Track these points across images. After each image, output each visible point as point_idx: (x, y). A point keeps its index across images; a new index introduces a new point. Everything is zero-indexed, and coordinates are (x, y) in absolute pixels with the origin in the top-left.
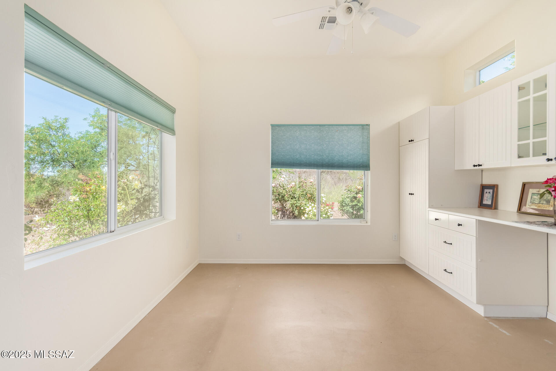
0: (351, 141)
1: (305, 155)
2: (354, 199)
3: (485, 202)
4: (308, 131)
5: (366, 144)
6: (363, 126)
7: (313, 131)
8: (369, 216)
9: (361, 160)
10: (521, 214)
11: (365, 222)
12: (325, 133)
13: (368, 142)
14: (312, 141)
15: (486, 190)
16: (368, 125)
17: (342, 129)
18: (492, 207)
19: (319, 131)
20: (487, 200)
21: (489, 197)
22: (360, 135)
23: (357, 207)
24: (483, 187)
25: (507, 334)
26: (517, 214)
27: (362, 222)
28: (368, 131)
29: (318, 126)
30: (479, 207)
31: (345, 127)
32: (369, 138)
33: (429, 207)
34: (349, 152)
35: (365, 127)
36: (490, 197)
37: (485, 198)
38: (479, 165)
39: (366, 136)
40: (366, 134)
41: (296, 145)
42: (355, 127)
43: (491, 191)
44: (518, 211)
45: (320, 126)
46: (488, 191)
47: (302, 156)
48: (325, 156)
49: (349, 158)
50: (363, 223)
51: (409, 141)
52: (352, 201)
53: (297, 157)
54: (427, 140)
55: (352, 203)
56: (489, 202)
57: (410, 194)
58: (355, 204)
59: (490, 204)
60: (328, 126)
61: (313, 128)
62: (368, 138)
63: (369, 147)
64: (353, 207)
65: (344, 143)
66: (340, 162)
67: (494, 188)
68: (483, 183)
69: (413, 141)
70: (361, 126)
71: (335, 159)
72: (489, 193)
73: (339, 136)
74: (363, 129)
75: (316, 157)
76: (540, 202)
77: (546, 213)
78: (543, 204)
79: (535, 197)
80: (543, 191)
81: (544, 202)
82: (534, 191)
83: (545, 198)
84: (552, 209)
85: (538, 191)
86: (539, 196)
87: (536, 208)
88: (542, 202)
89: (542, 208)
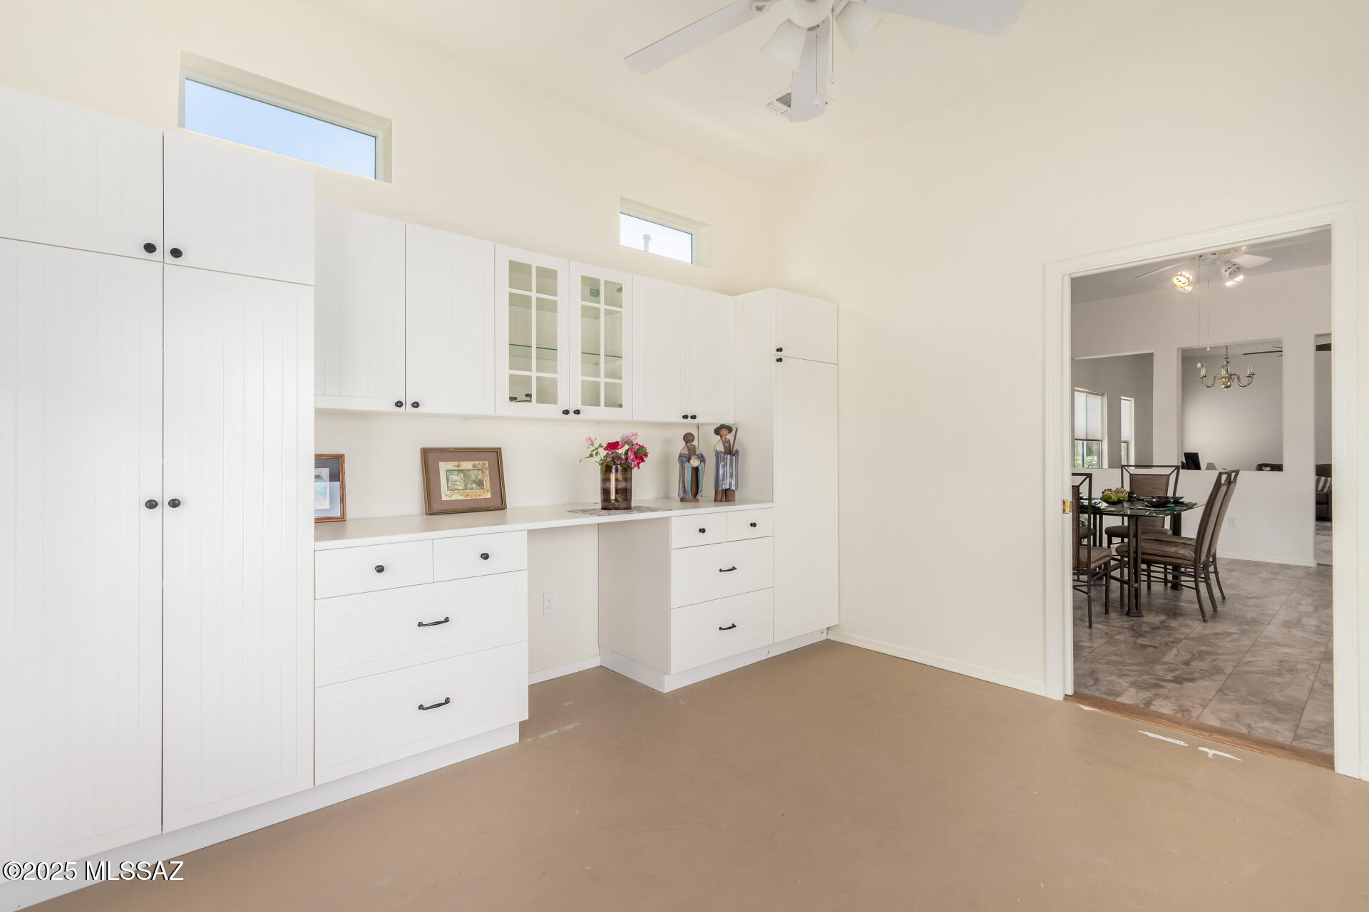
10: (439, 518)
26: (427, 518)
38: (417, 404)
44: (426, 510)
54: (311, 291)
67: (337, 463)
72: (318, 476)
76: (466, 485)
77: (484, 505)
78: (471, 489)
79: (454, 477)
80: (466, 465)
81: (474, 486)
82: (451, 465)
83: (473, 478)
84: (489, 496)
85: (458, 466)
86: (462, 475)
87: (462, 498)
88: (469, 486)
89: (473, 497)
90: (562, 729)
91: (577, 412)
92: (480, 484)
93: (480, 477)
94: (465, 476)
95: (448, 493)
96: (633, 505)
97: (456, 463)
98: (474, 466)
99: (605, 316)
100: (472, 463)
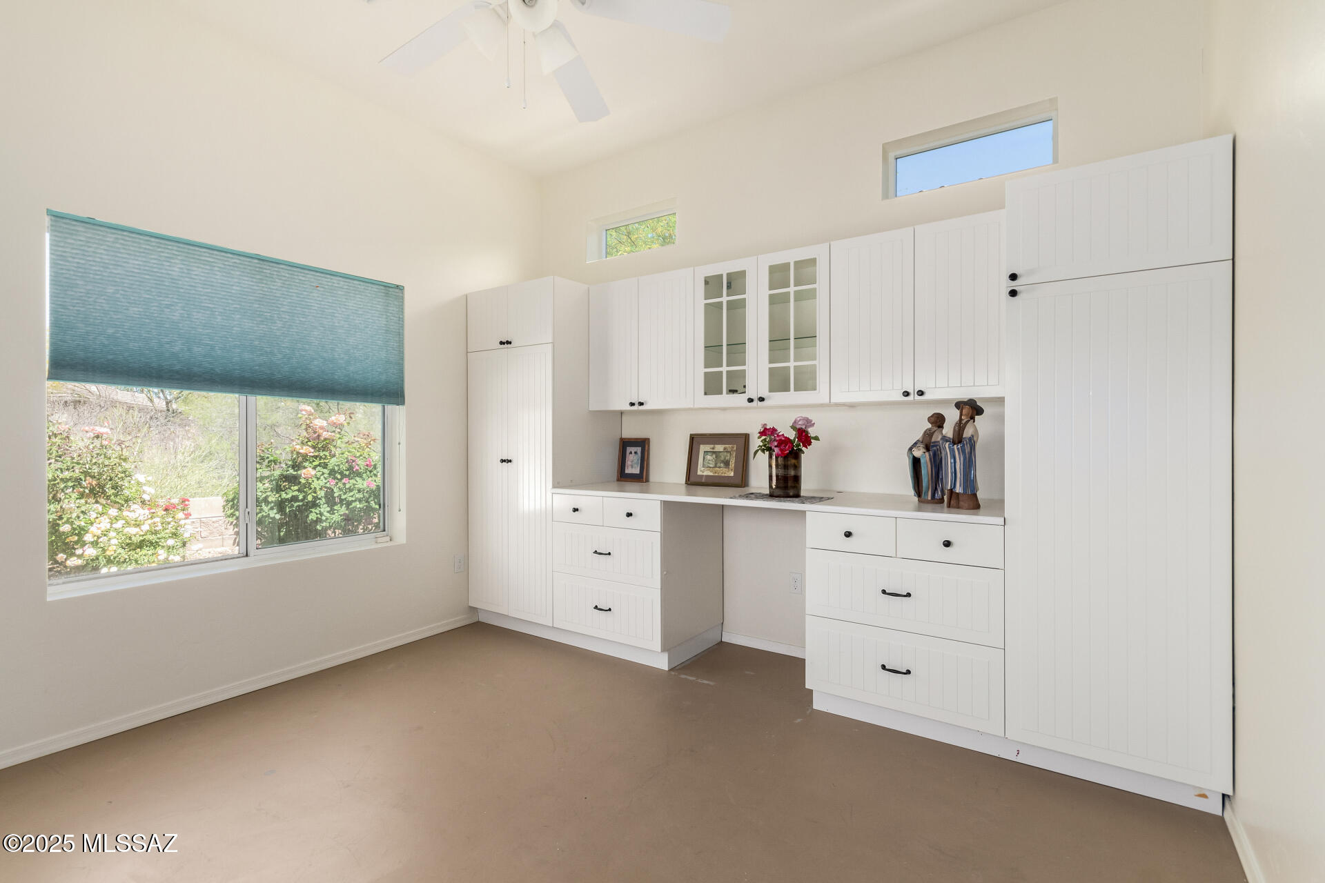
0: (357, 321)
1: (207, 345)
2: (284, 482)
3: (628, 471)
4: (216, 269)
5: (397, 333)
6: (387, 288)
7: (238, 273)
8: (399, 522)
9: (383, 377)
10: (694, 487)
11: (388, 538)
12: (279, 284)
13: (401, 331)
14: (232, 304)
15: (629, 449)
16: (400, 288)
17: (330, 284)
18: (643, 478)
19: (258, 277)
20: (632, 467)
21: (635, 461)
22: (380, 311)
23: (296, 504)
24: (625, 444)
25: (712, 683)
26: (686, 487)
27: (379, 540)
28: (401, 304)
29: (256, 261)
30: (618, 480)
31: (339, 280)
32: (403, 321)
33: (554, 487)
34: (352, 351)
35: (394, 292)
36: (638, 460)
37: (628, 463)
38: (641, 404)
39: (396, 315)
40: (395, 309)
41: (168, 306)
42: (368, 287)
43: (639, 450)
44: (686, 481)
45: (262, 260)
46: (633, 449)
47: (196, 349)
48: (280, 356)
49: (352, 368)
50: (383, 542)
51: (502, 343)
52: (278, 489)
53: (177, 349)
54: (550, 346)
55: (277, 495)
56: (636, 471)
57: (503, 461)
58: (289, 496)
59: (638, 472)
60: (289, 268)
61: (238, 261)
62: (401, 320)
63: (403, 343)
64: (281, 505)
65: (337, 325)
66: (325, 377)
67: (643, 444)
68: (623, 437)
69: (510, 343)
70: (382, 288)
71: (312, 367)
72: (636, 453)
73: (323, 303)
74: (387, 295)
75: (247, 356)
76: (716, 464)
77: (726, 481)
78: (720, 467)
79: (709, 457)
80: (719, 448)
81: (722, 465)
82: (707, 448)
83: (722, 458)
84: (732, 474)
85: (713, 448)
86: (714, 456)
87: (711, 474)
88: (719, 465)
89: (720, 474)
90: (699, 681)
91: (761, 399)
92: (727, 464)
93: (728, 458)
94: (716, 457)
95: (702, 469)
96: (802, 494)
97: (712, 446)
98: (725, 449)
99: (795, 301)
100: (724, 446)
